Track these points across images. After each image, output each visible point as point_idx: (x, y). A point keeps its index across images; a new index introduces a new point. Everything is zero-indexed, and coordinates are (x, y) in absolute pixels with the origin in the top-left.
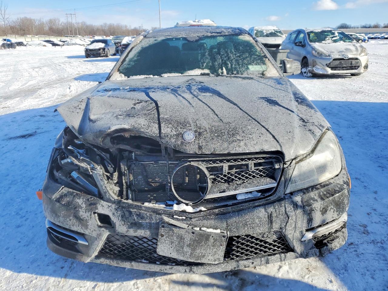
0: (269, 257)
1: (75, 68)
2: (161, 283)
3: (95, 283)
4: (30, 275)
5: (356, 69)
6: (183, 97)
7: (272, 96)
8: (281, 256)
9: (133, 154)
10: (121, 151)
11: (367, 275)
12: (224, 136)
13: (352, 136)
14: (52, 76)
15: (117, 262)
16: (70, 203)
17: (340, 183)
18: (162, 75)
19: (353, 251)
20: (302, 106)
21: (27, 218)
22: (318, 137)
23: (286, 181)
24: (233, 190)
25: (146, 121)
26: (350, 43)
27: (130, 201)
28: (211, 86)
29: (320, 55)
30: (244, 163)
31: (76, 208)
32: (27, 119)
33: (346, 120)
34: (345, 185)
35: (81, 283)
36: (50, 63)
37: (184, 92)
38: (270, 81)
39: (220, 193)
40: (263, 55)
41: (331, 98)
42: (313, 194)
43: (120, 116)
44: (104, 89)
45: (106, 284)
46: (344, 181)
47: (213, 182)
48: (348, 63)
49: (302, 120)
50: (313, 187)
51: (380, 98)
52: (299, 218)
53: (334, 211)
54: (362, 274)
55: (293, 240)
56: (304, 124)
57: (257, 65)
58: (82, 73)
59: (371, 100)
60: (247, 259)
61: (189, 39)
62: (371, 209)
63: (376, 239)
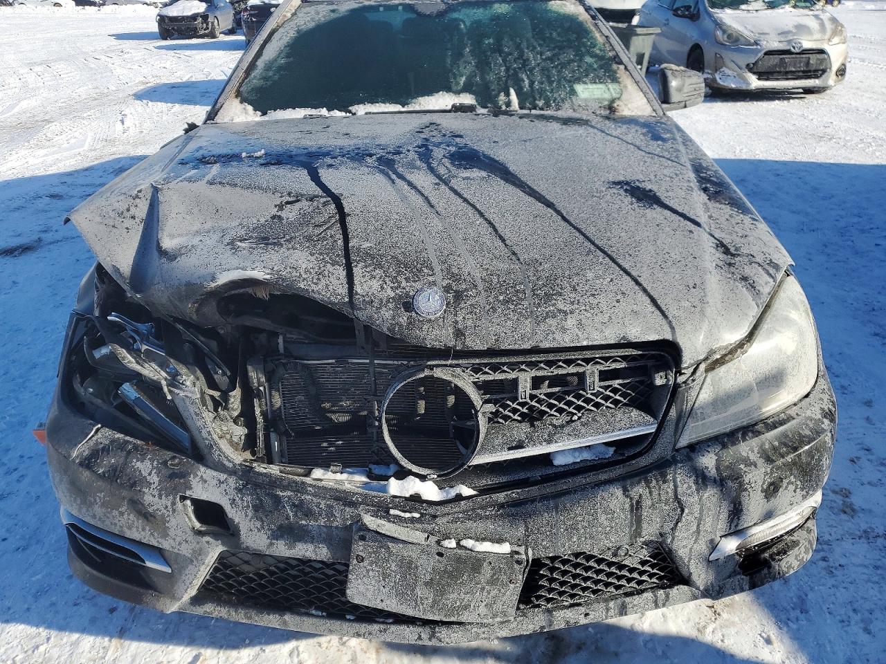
0: (628, 600)
1: (136, 67)
2: (358, 649)
3: (195, 652)
4: (33, 630)
5: (817, 77)
6: (410, 184)
7: (641, 177)
8: (656, 596)
9: (281, 340)
10: (248, 331)
11: (853, 622)
12: (522, 300)
13: (810, 254)
14: (77, 86)
15: (246, 614)
16: (117, 473)
17: (814, 416)
18: (350, 108)
19: (817, 560)
20: (717, 205)
21: (21, 474)
22: (765, 299)
23: (680, 416)
24: (544, 443)
25: (312, 259)
26: (806, 11)
27: (274, 470)
28: (484, 148)
29: (735, 40)
30: (572, 369)
31: (135, 483)
32: (18, 203)
33: (794, 212)
34: (826, 421)
35: (159, 653)
36: (73, 53)
37: (412, 166)
38: (634, 128)
39: (509, 449)
40: (611, 54)
41: (757, 152)
42: (748, 448)
43: (241, 241)
44: (199, 155)
45: (222, 652)
46: (822, 409)
47: (490, 420)
48: (800, 62)
49: (722, 247)
50: (748, 430)
51: (874, 152)
52: (709, 509)
53: (796, 488)
54: (843, 621)
55: (690, 559)
56: (728, 258)
57: (595, 83)
58: (153, 82)
59: (850, 156)
60: (572, 606)
61: (420, 10)
62: (859, 447)
63: (873, 526)
